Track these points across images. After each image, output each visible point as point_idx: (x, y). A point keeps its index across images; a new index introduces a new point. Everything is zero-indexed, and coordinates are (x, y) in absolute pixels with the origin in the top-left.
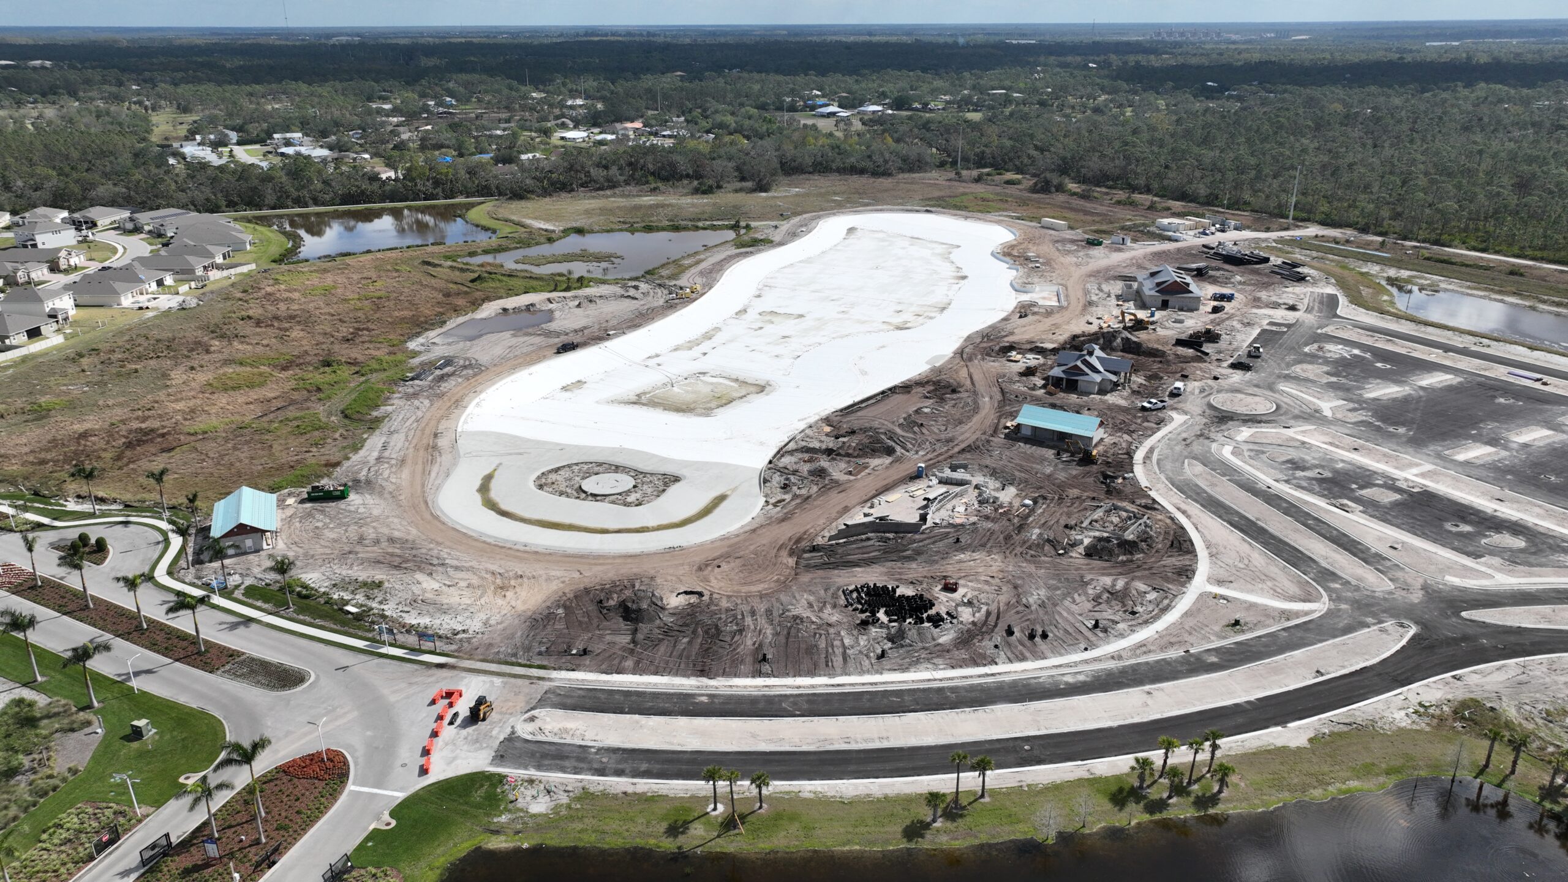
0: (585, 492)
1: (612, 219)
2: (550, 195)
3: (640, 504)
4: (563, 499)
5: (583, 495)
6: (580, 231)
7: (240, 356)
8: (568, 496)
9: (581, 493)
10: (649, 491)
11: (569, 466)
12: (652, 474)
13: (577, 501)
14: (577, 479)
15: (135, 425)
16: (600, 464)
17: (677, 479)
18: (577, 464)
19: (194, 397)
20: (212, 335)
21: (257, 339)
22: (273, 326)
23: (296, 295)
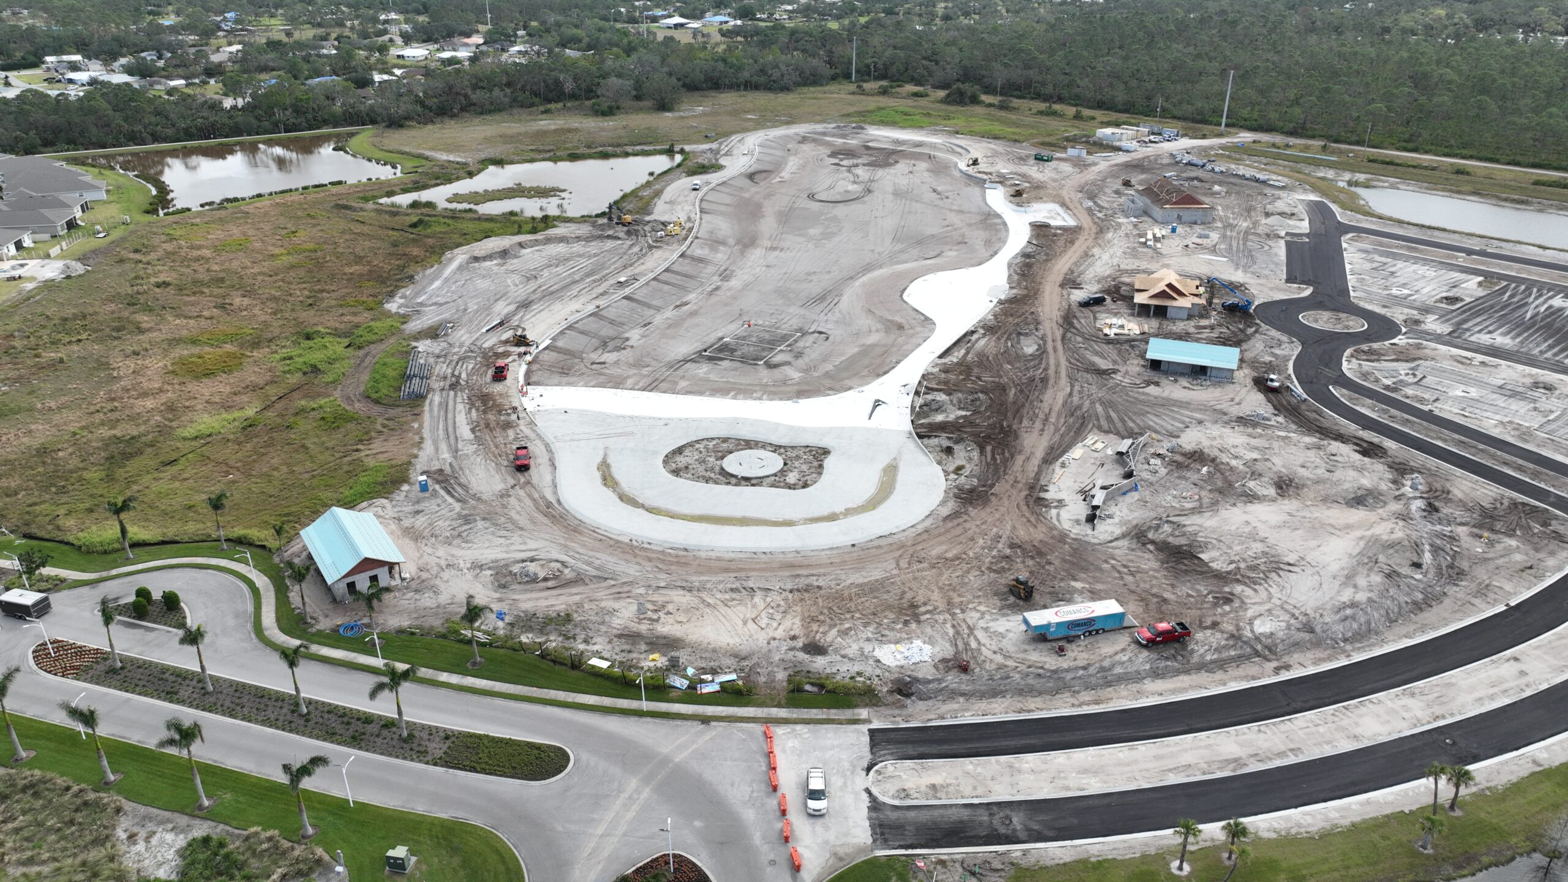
0: (732, 476)
2: (433, 122)
3: (805, 486)
4: (711, 486)
5: (734, 481)
6: (499, 163)
7: (184, 333)
8: (716, 483)
9: (728, 478)
10: (805, 467)
11: (690, 445)
12: (793, 447)
13: (730, 487)
14: (712, 459)
15: (105, 432)
16: (725, 440)
17: (826, 452)
18: (697, 442)
19: (161, 390)
20: (132, 309)
21: (194, 311)
22: (203, 293)
23: (207, 253)
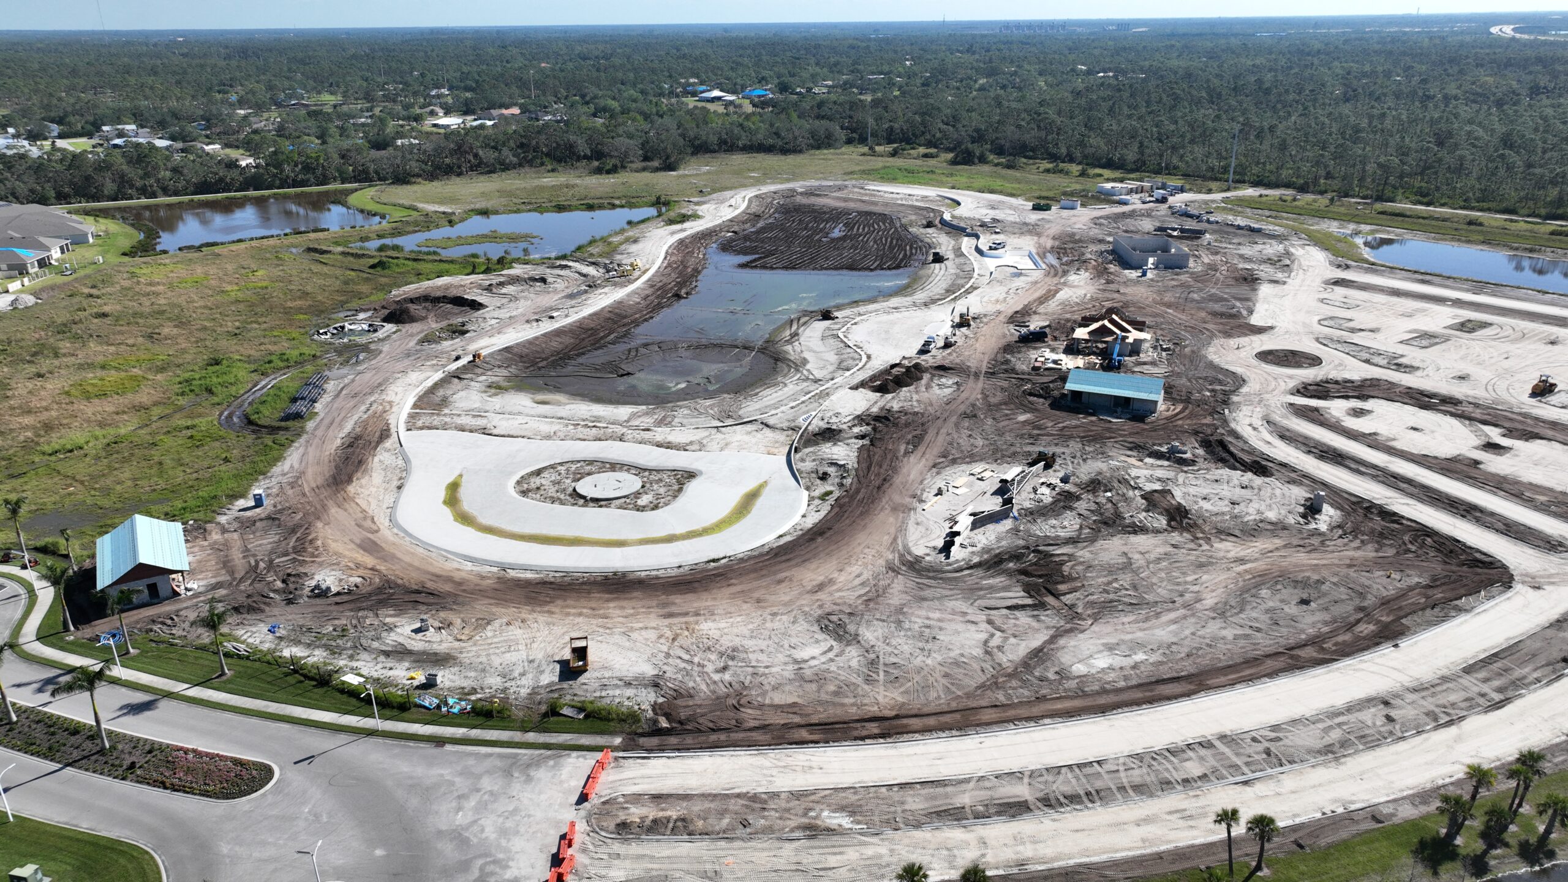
0: (582, 497)
1: (515, 200)
2: (438, 179)
3: (656, 507)
4: (557, 506)
6: (485, 213)
7: (99, 358)
8: (562, 503)
9: (577, 499)
10: (662, 491)
11: (552, 467)
12: (658, 471)
13: (575, 508)
14: (568, 481)
16: (591, 462)
17: (691, 475)
18: (561, 464)
19: (47, 409)
20: (60, 336)
21: (119, 338)
22: (137, 323)
23: (160, 288)
